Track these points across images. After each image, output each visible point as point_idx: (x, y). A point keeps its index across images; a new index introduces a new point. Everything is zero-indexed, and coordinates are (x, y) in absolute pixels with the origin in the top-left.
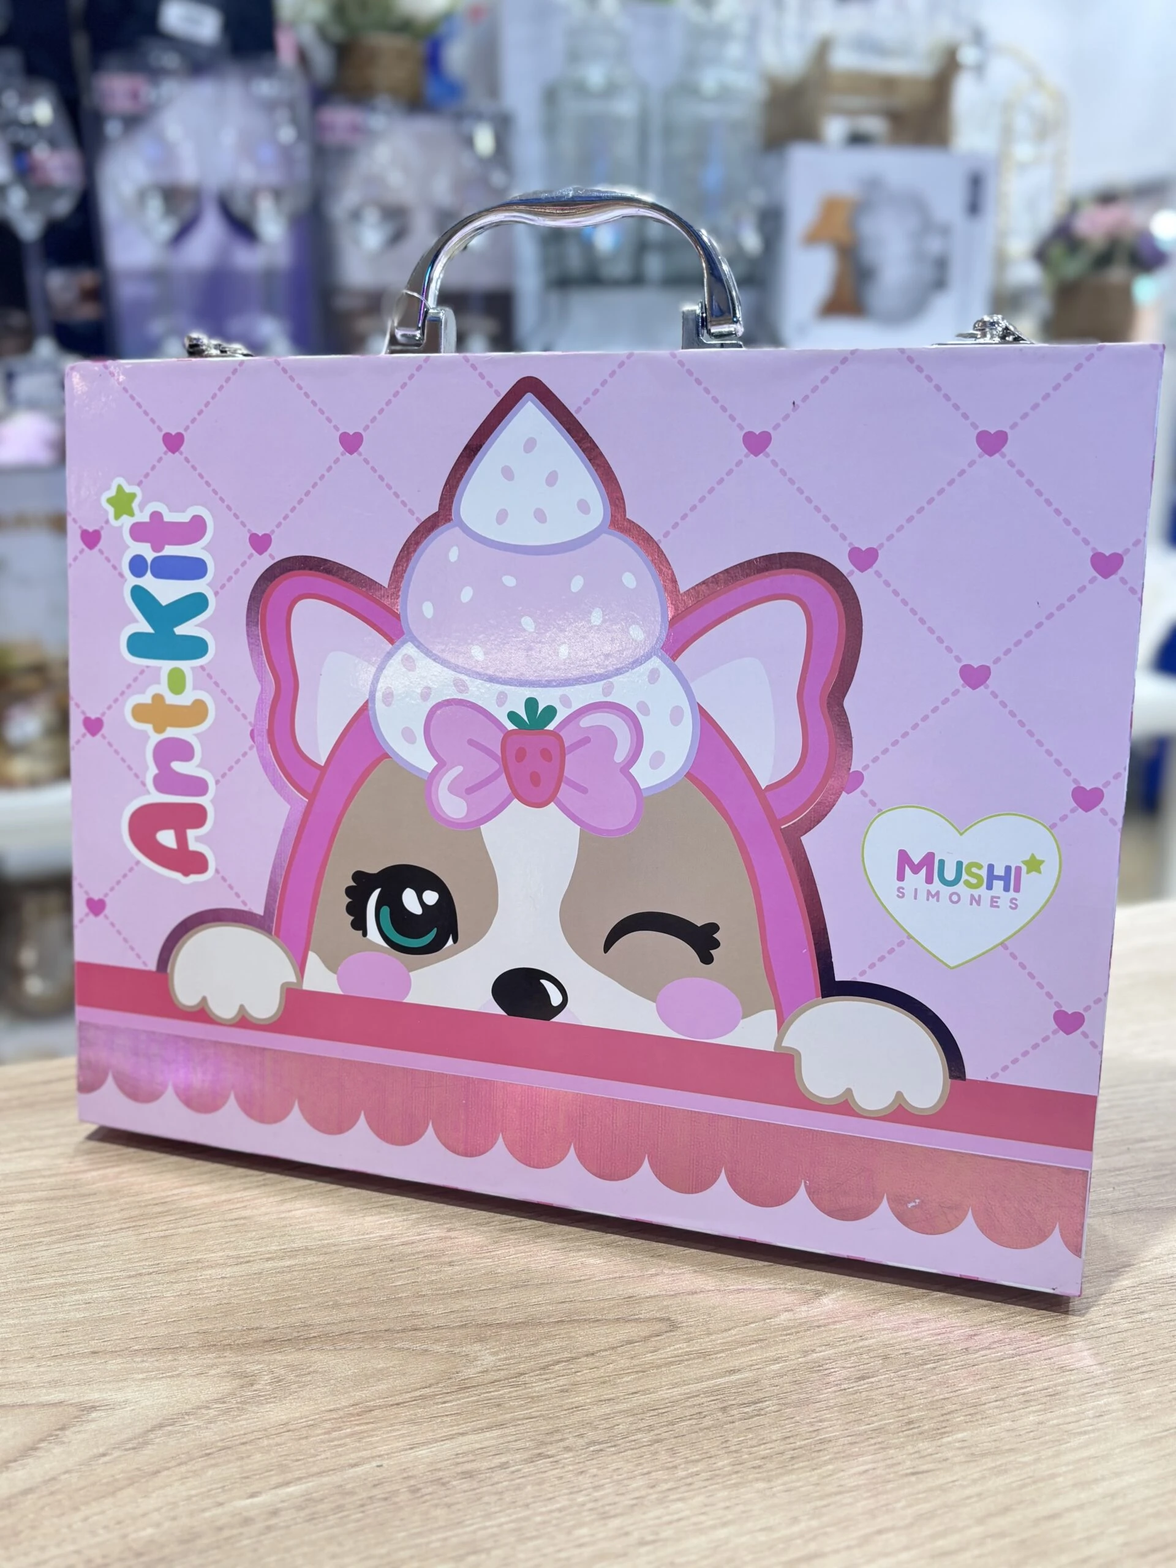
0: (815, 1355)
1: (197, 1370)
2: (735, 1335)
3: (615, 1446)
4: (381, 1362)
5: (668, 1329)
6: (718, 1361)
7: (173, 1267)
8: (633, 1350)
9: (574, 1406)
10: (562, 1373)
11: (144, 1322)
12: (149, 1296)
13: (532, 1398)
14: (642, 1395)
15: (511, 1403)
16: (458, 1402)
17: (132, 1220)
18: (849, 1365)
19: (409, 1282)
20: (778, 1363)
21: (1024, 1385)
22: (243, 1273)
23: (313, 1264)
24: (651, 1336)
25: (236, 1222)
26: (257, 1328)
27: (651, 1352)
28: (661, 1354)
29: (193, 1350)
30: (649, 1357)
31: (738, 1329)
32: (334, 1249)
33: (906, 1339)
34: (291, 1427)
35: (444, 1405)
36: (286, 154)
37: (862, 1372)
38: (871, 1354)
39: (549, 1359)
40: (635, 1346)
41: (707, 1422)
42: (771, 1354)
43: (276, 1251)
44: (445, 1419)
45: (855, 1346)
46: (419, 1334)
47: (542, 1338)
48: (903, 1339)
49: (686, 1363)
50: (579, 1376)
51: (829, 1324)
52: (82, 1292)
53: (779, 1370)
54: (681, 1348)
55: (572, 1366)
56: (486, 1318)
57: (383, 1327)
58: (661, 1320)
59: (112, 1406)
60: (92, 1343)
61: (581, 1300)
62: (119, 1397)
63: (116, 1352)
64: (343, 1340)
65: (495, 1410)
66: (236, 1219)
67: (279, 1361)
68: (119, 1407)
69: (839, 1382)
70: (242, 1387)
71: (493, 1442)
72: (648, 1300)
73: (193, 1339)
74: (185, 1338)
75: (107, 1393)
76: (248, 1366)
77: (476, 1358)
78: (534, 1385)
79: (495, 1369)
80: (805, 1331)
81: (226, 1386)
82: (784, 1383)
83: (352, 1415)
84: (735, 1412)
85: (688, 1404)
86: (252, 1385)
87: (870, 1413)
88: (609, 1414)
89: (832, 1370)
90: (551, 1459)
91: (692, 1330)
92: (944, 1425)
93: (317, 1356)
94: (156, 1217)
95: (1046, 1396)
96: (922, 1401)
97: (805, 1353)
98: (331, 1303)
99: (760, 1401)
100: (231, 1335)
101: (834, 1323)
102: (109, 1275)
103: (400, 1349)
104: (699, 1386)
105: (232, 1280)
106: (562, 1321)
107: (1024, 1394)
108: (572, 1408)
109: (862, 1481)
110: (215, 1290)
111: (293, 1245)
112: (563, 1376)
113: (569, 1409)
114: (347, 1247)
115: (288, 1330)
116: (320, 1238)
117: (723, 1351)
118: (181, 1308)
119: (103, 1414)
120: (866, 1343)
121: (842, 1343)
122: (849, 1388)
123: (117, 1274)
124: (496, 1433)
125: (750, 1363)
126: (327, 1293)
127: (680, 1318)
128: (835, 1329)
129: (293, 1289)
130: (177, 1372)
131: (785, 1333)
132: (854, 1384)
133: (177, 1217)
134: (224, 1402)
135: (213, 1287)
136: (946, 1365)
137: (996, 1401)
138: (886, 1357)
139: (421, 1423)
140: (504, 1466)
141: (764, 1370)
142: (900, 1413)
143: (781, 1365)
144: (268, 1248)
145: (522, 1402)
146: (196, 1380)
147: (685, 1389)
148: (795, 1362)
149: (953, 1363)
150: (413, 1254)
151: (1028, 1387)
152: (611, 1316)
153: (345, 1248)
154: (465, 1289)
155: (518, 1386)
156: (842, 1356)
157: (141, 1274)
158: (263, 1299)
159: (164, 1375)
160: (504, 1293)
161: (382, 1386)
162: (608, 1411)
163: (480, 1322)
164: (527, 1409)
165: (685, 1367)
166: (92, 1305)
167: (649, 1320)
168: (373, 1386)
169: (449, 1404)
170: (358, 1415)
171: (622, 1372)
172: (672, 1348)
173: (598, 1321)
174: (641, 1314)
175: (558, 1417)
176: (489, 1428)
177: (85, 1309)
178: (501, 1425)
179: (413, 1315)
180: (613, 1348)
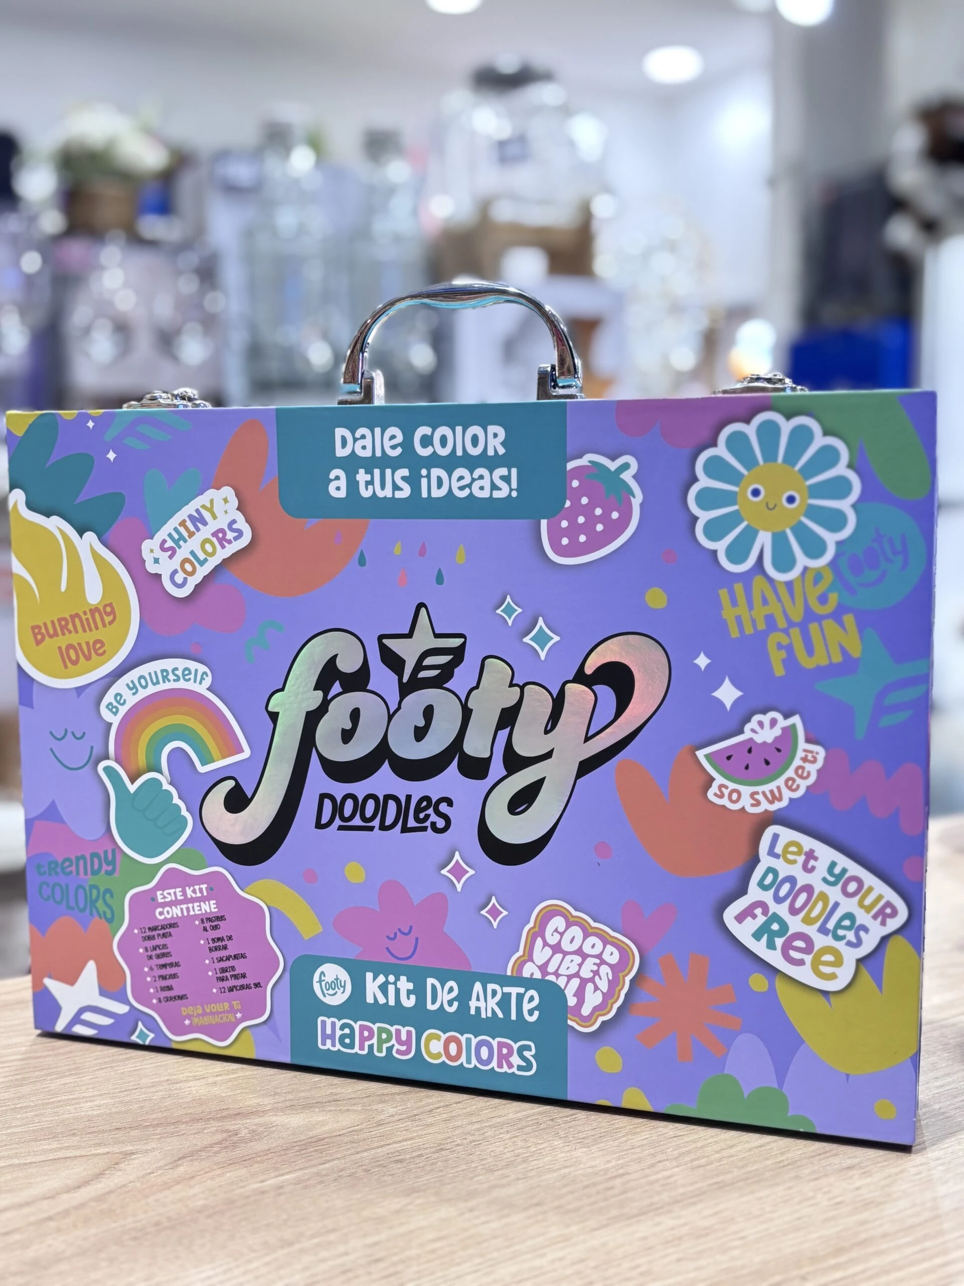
1: (195, 1131)
3: (487, 1141)
4: (320, 1117)
9: (456, 1126)
11: (144, 1112)
12: (141, 1099)
15: (414, 1129)
34: (272, 1151)
36: (27, 281)
39: (431, 1107)
55: (448, 1109)
59: (144, 1152)
60: (113, 1124)
62: (147, 1147)
63: (133, 1127)
64: (290, 1109)
67: (249, 1123)
68: (149, 1152)
70: (230, 1136)
71: (409, 1146)
73: (184, 1117)
74: (178, 1117)
75: (137, 1146)
76: (229, 1127)
78: (425, 1119)
79: (398, 1114)
81: (219, 1137)
83: (311, 1143)
90: (449, 1150)
100: (209, 1114)
109: (645, 1142)
118: (166, 1104)
123: (112, 1091)
124: (409, 1142)
134: (222, 1144)
135: (185, 1092)
140: (419, 1156)
146: (196, 1135)
157: (129, 1090)
159: (173, 1135)
169: (374, 1133)
178: (412, 1139)
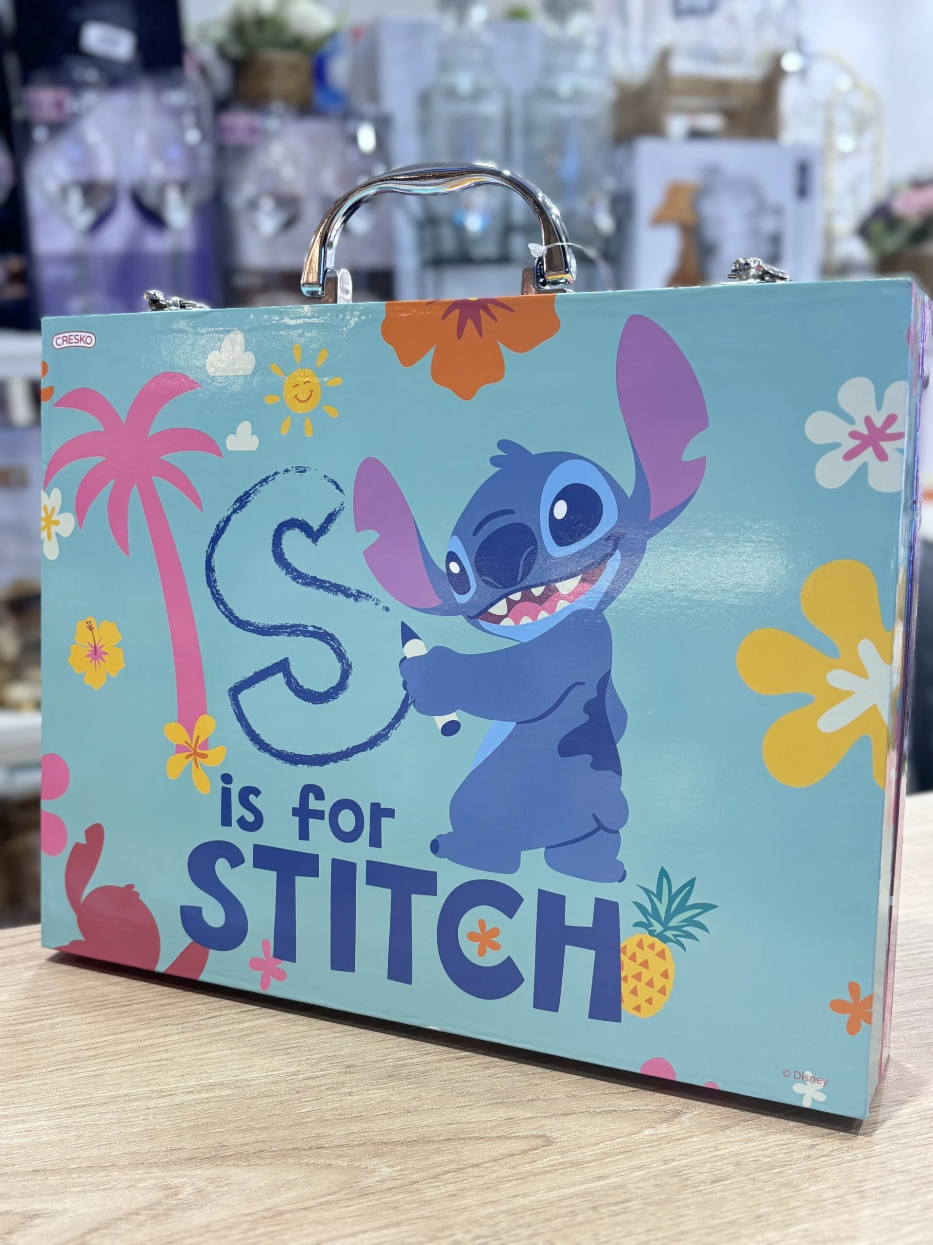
0: (674, 1164)
1: (127, 1184)
2: (603, 1148)
4: (290, 1174)
5: (545, 1144)
6: (588, 1170)
7: (103, 1101)
8: (514, 1162)
9: (461, 1207)
10: (451, 1181)
11: (78, 1146)
12: (83, 1124)
13: (425, 1201)
14: (521, 1198)
15: (406, 1206)
16: (359, 1206)
17: (67, 1062)
18: (705, 1171)
19: (313, 1109)
20: (642, 1170)
21: (859, 1185)
22: (166, 1104)
23: (228, 1096)
24: (529, 1150)
25: (159, 1063)
26: (180, 1149)
27: (529, 1163)
28: (538, 1164)
29: (123, 1168)
30: (528, 1167)
31: (606, 1143)
32: (246, 1083)
33: (755, 1149)
34: (211, 1229)
35: (346, 1209)
36: (191, 152)
37: (716, 1176)
38: (725, 1162)
39: (439, 1170)
40: (515, 1158)
41: (580, 1219)
42: (636, 1163)
43: (194, 1086)
44: (348, 1220)
45: (711, 1155)
46: (323, 1151)
47: (433, 1153)
48: (752, 1149)
49: (560, 1171)
50: (466, 1183)
51: (686, 1138)
52: (23, 1122)
53: (642, 1175)
54: (555, 1159)
55: (459, 1175)
56: (383, 1137)
57: (291, 1146)
58: (539, 1137)
59: (52, 1214)
60: (34, 1163)
61: (467, 1121)
62: (59, 1206)
63: (55, 1170)
64: (257, 1157)
65: (391, 1212)
66: (158, 1060)
67: (200, 1175)
68: (58, 1215)
69: (696, 1185)
70: (167, 1196)
71: (391, 1238)
72: (527, 1120)
73: (123, 1158)
74: (116, 1158)
75: (48, 1203)
76: (172, 1180)
77: (374, 1171)
78: (426, 1191)
79: (391, 1178)
80: (666, 1144)
81: (155, 1196)
82: (647, 1187)
83: (264, 1218)
84: (604, 1210)
85: (562, 1204)
86: (176, 1195)
87: (724, 1209)
88: (493, 1214)
89: (690, 1175)
91: (565, 1144)
92: (789, 1217)
93: (233, 1171)
94: (87, 1060)
95: (880, 1193)
96: (770, 1199)
97: (666, 1162)
98: (244, 1128)
99: (626, 1201)
100: (156, 1155)
101: (691, 1137)
102: (47, 1108)
103: (306, 1164)
104: (572, 1190)
105: (156, 1110)
106: (449, 1139)
107: (859, 1192)
108: (460, 1209)
110: (142, 1118)
111: (210, 1081)
112: (452, 1183)
113: (457, 1210)
114: (259, 1081)
115: (207, 1150)
116: (234, 1075)
117: (593, 1161)
118: (111, 1133)
119: (45, 1220)
120: (720, 1153)
121: (698, 1153)
122: (705, 1190)
123: (54, 1107)
124: (392, 1230)
125: (617, 1170)
126: (241, 1119)
127: (555, 1135)
128: (692, 1142)
129: (210, 1116)
130: (109, 1186)
131: (648, 1145)
132: (709, 1186)
133: (106, 1059)
134: (152, 1209)
135: (140, 1116)
136: (790, 1169)
137: (836, 1198)
138: (738, 1164)
139: (326, 1224)
141: (629, 1176)
142: (751, 1209)
143: (644, 1171)
144: (188, 1084)
145: (416, 1205)
146: (126, 1191)
147: (560, 1192)
148: (658, 1168)
149: (798, 1167)
150: (317, 1087)
151: (863, 1186)
152: (494, 1134)
153: (256, 1082)
154: (363, 1114)
155: (412, 1192)
156: (698, 1163)
157: (75, 1107)
158: (184, 1125)
159: (98, 1188)
160: (397, 1117)
161: (292, 1194)
162: (492, 1211)
163: (377, 1141)
164: (420, 1210)
165: (560, 1174)
166: (32, 1132)
167: (527, 1137)
168: (283, 1194)
169: (351, 1208)
170: (271, 1217)
171: (504, 1180)
172: (548, 1159)
173: (482, 1138)
174: (520, 1132)
175: (448, 1217)
176: (387, 1226)
177: (26, 1136)
178: (398, 1224)
179: (318, 1136)
180: (496, 1160)
